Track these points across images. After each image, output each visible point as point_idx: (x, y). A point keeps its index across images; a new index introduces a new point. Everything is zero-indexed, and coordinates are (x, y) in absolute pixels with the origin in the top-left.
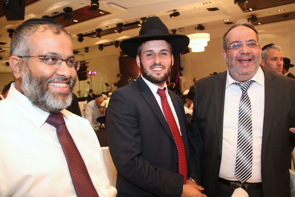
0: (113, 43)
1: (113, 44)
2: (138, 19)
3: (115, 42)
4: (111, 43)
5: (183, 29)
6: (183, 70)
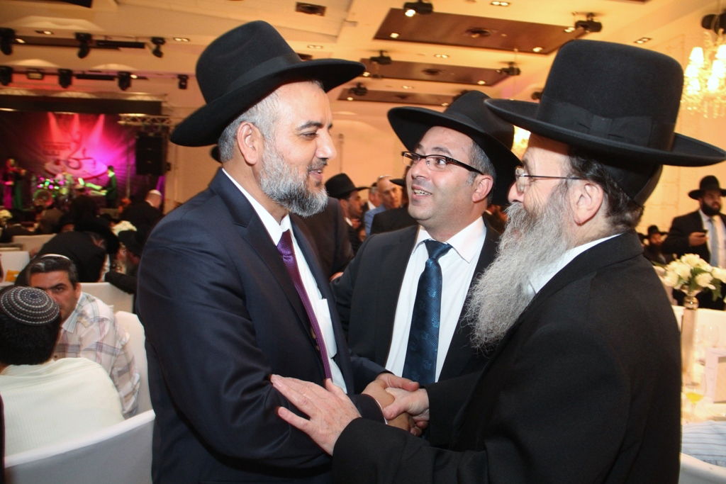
2: (145, 38)
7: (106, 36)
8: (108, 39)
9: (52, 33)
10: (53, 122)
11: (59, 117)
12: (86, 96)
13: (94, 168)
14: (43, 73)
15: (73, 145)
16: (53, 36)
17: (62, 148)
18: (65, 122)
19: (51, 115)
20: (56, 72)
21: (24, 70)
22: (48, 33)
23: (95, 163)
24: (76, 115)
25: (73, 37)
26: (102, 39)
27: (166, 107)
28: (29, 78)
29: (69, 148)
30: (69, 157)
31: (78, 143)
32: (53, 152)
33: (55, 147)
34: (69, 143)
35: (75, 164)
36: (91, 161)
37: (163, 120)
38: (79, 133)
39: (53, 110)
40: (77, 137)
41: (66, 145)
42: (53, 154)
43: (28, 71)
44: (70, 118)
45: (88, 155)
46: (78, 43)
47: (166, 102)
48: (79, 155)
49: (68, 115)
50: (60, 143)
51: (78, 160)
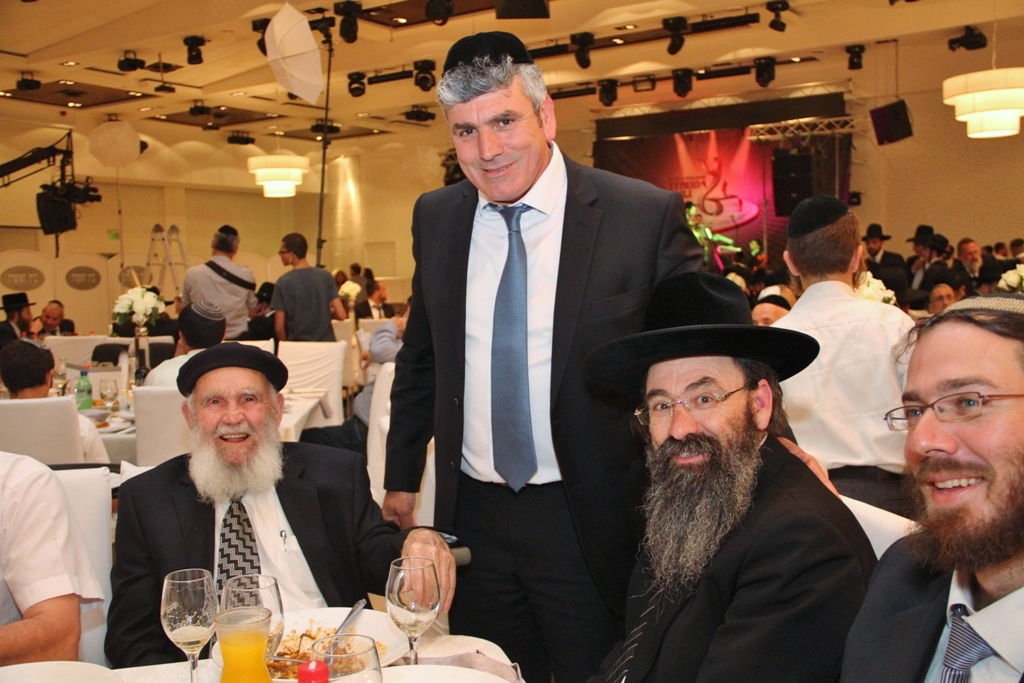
0: (591, 86)
1: (592, 91)
2: (753, 6)
3: (600, 82)
4: (584, 87)
5: (893, 44)
6: (858, 203)
7: (704, 16)
8: (709, 19)
9: (635, 27)
10: (681, 147)
11: (688, 140)
12: (728, 101)
13: (740, 210)
14: (652, 80)
15: (709, 180)
16: (637, 30)
17: (695, 185)
18: (697, 146)
19: (677, 137)
20: (670, 74)
21: (631, 80)
22: (630, 27)
23: (741, 202)
24: (712, 133)
25: (660, 26)
26: (700, 20)
27: (851, 101)
28: (636, 91)
29: (704, 183)
30: (705, 198)
31: (716, 175)
33: (686, 185)
34: (703, 177)
35: (711, 207)
36: (736, 201)
37: (846, 123)
38: (716, 159)
39: (680, 131)
40: (714, 166)
41: (700, 181)
43: (635, 82)
44: (705, 139)
45: (729, 192)
46: (668, 33)
47: (850, 92)
48: (717, 193)
49: (701, 134)
50: (692, 178)
51: (716, 201)
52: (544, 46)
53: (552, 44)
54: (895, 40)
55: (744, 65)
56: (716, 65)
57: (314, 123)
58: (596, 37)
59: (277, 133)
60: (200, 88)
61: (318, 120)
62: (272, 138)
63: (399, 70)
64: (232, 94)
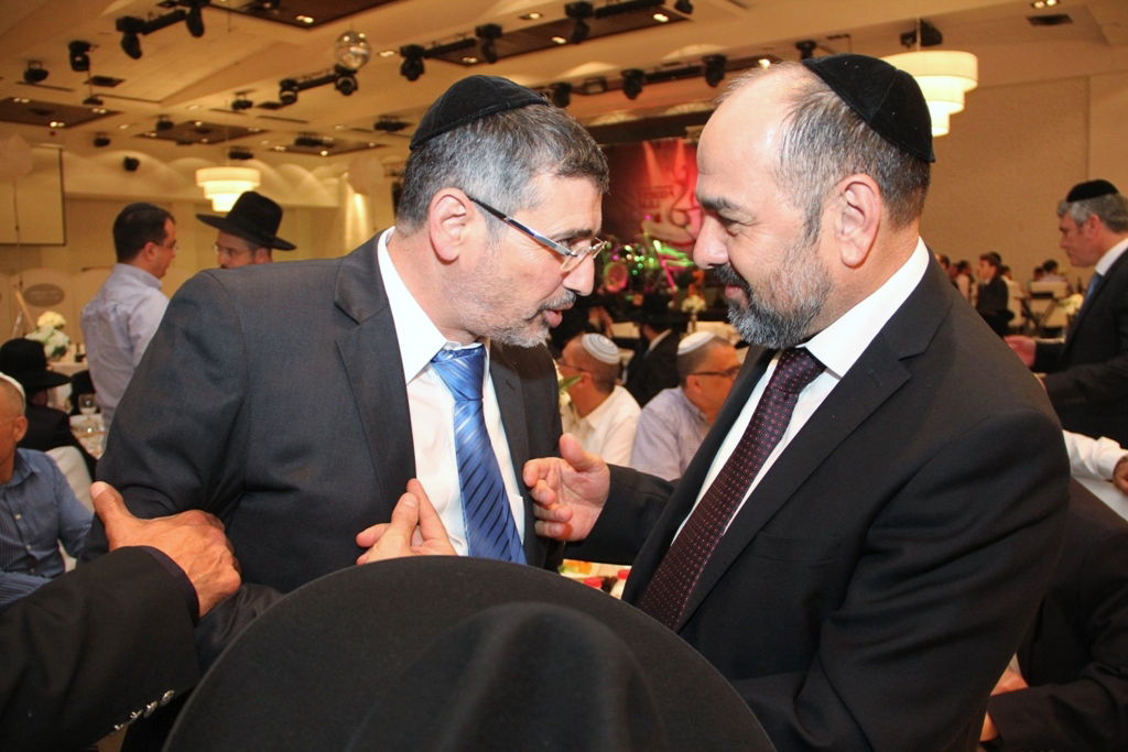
5: (845, 40)
9: (541, 15)
10: (650, 155)
11: (656, 147)
14: (603, 83)
15: (677, 189)
16: (545, 20)
17: (663, 195)
18: (665, 153)
19: (646, 145)
24: (679, 140)
29: (672, 193)
30: (672, 209)
31: (684, 184)
32: (652, 203)
33: (654, 195)
34: (671, 187)
35: (679, 218)
38: (684, 168)
39: (648, 138)
40: (682, 175)
41: (668, 190)
42: (652, 206)
44: (673, 146)
48: (684, 203)
49: (669, 142)
50: (661, 187)
51: (684, 211)
52: (452, 41)
53: (460, 39)
54: (847, 36)
55: (693, 64)
56: (666, 65)
57: (297, 137)
58: (505, 30)
59: (278, 148)
60: (159, 102)
61: (300, 133)
62: (272, 154)
63: (324, 75)
64: (187, 108)
